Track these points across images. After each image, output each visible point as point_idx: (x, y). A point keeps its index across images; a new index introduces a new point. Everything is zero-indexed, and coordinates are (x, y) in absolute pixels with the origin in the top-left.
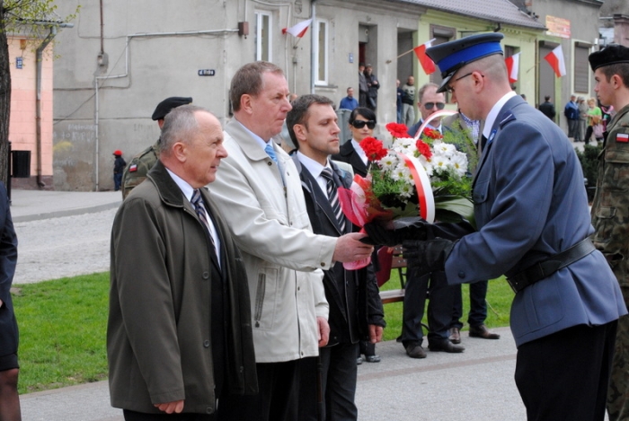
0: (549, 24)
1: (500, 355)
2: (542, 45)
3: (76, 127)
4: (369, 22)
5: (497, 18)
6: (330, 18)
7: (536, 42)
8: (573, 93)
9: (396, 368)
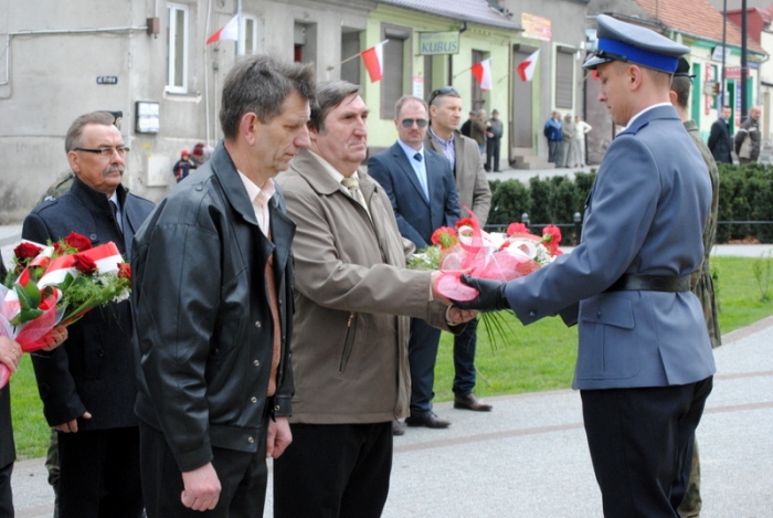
0: (525, 24)
1: (495, 431)
2: (516, 48)
4: (307, 20)
5: (463, 15)
6: (260, 14)
7: (509, 45)
8: (553, 108)
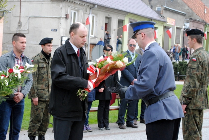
0: (168, 20)
2: (165, 27)
3: (10, 46)
4: (109, 17)
5: (151, 17)
6: (96, 15)
7: (163, 26)
8: (175, 44)
9: (115, 132)
